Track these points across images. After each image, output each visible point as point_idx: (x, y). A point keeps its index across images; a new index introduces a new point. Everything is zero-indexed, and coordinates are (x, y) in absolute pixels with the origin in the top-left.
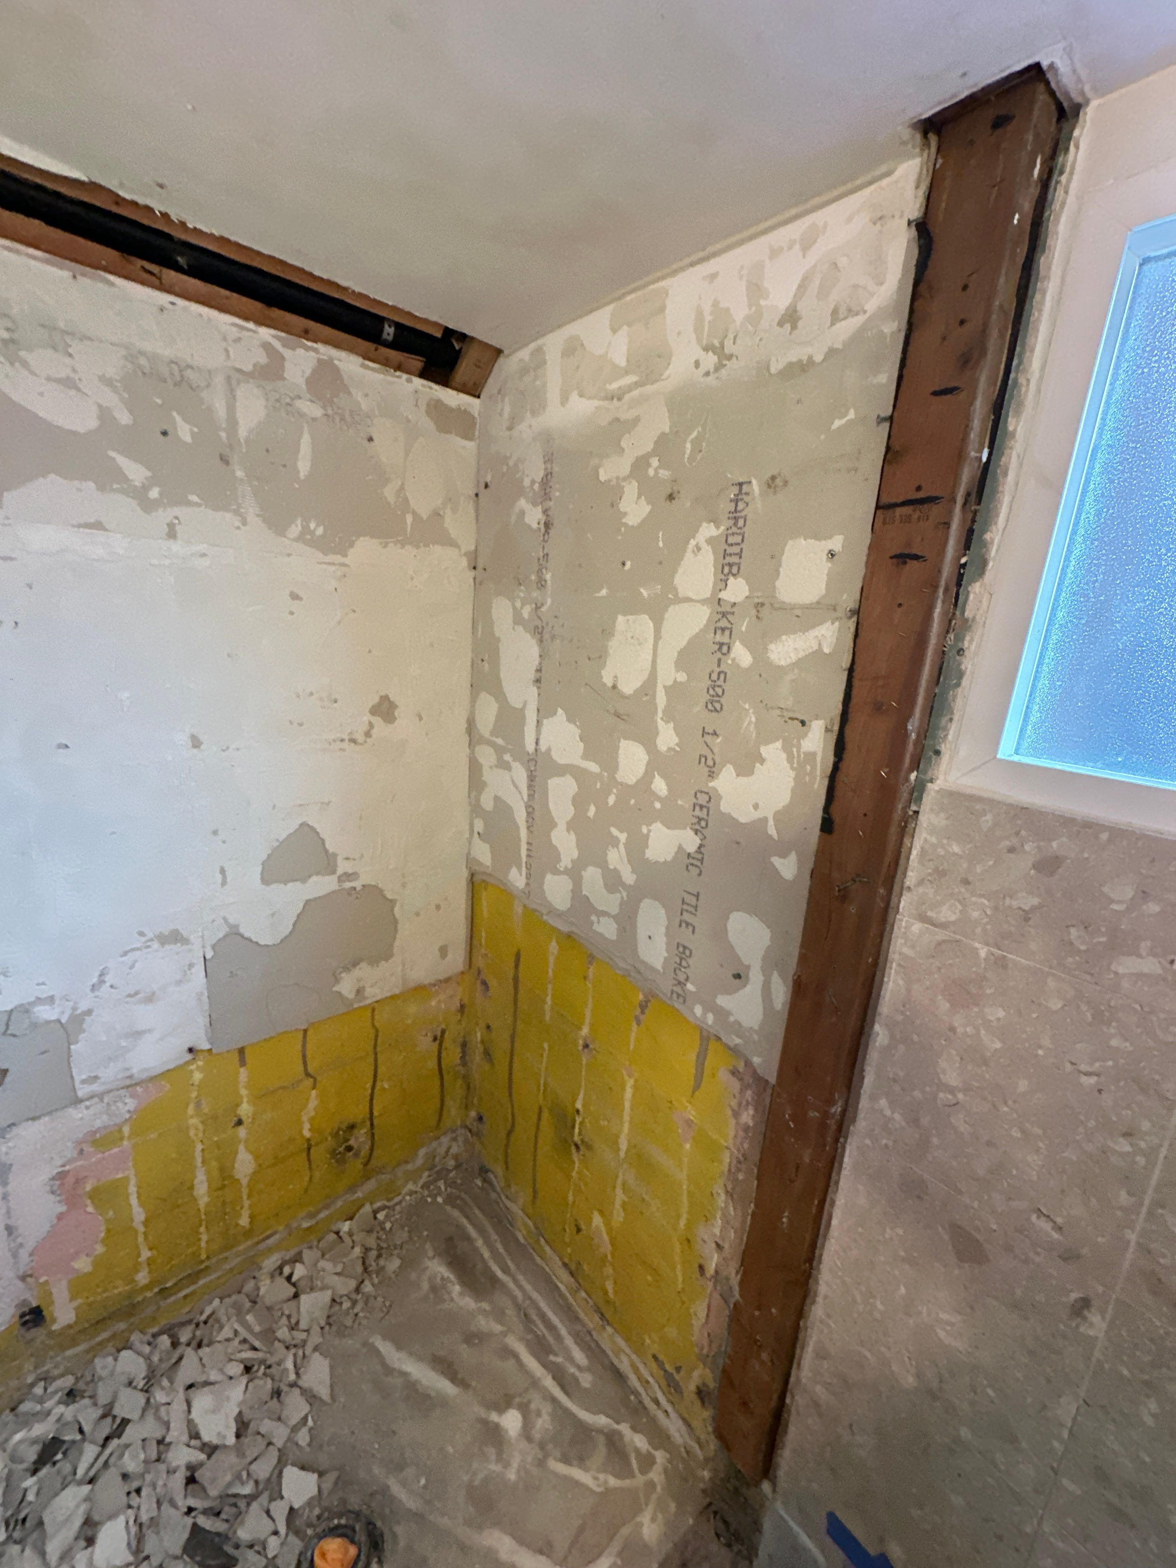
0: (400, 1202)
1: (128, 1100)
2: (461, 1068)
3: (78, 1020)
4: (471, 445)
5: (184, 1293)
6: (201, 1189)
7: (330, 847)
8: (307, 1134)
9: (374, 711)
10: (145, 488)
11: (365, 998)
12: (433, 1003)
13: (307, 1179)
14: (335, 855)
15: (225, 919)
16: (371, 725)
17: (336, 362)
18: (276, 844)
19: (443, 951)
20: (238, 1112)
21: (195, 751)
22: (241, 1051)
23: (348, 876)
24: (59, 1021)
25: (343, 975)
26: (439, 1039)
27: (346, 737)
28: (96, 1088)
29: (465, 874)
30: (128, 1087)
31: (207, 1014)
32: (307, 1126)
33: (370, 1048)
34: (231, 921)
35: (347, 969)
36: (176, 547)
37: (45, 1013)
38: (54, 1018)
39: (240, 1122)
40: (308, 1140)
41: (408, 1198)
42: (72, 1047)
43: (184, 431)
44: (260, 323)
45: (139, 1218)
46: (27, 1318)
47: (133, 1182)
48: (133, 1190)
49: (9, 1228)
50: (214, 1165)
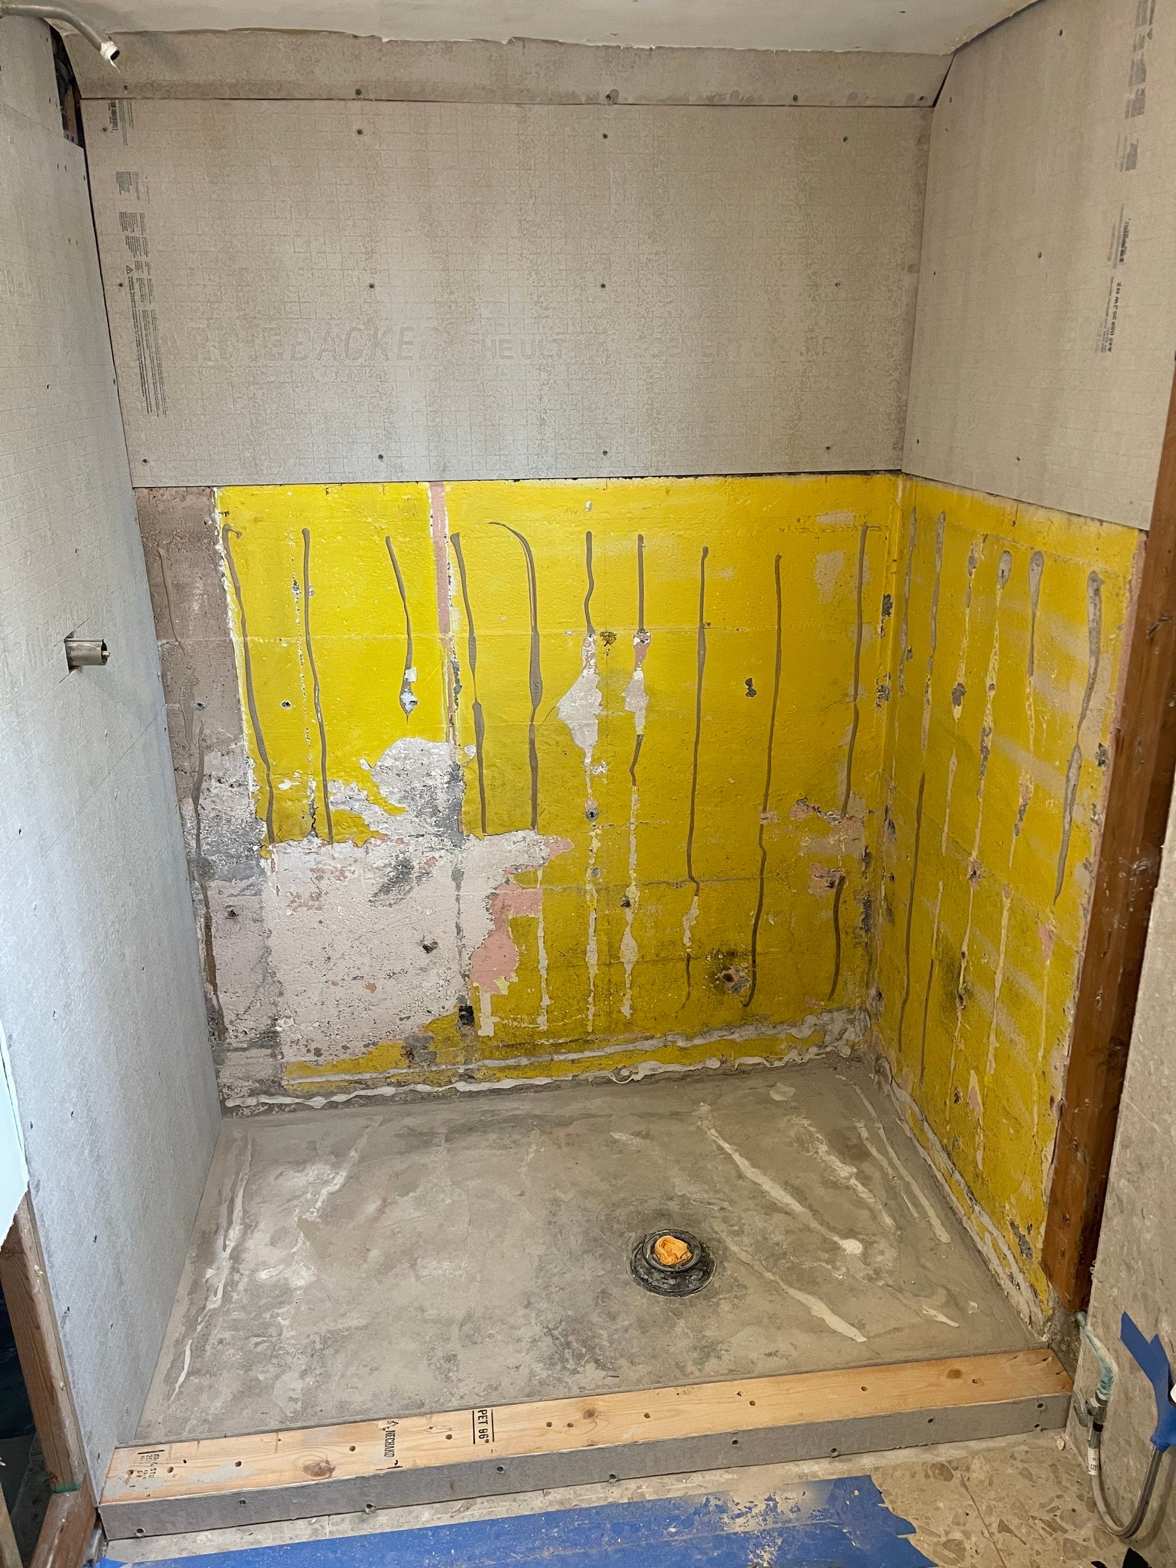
1: (543, 847)
2: (863, 933)
5: (572, 1056)
6: (592, 959)
8: (687, 942)
13: (685, 993)
20: (627, 893)
26: (838, 885)
32: (688, 934)
33: (756, 870)
39: (627, 904)
40: (689, 950)
45: (544, 963)
46: (464, 1013)
47: (541, 925)
48: (540, 933)
49: (458, 926)
50: (604, 938)
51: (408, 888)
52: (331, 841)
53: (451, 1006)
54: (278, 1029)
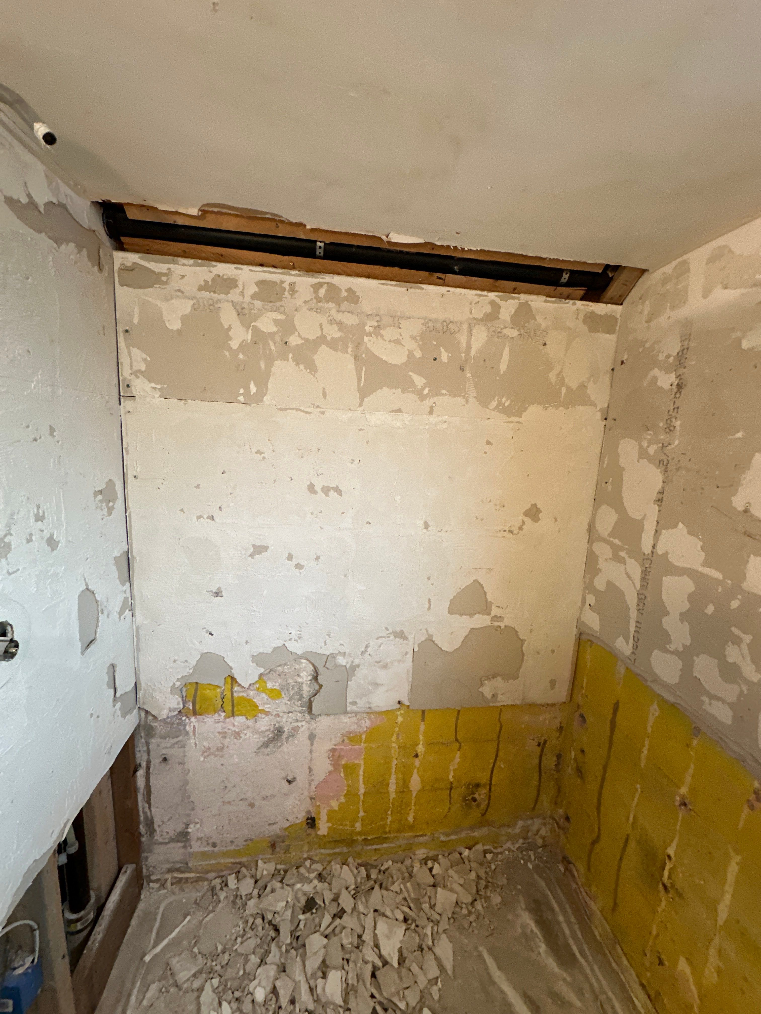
0: (501, 853)
1: (367, 720)
2: (555, 772)
3: (354, 668)
4: (612, 338)
5: (375, 847)
6: (392, 788)
7: (489, 598)
8: (451, 778)
9: (526, 514)
10: (423, 389)
11: (497, 701)
12: (541, 719)
13: (447, 809)
14: (491, 603)
15: (426, 629)
16: (523, 522)
17: (530, 302)
18: (459, 590)
19: (553, 683)
20: (417, 749)
21: (425, 531)
22: (423, 712)
23: (496, 618)
24: (345, 666)
25: (486, 682)
26: (542, 745)
27: (507, 529)
28: (354, 708)
29: (575, 632)
30: (368, 713)
31: (410, 684)
32: (452, 774)
33: (495, 736)
34: (430, 632)
35: (488, 678)
36: (432, 419)
37: (341, 661)
38: (344, 664)
39: (417, 756)
40: (452, 783)
41: (507, 852)
42: (349, 682)
43: (444, 357)
44: (490, 290)
45: (362, 790)
46: (309, 821)
47: (362, 768)
48: (361, 773)
49: (310, 768)
50: (400, 776)
51: (279, 744)
52: (233, 715)
53: (300, 816)
54: (189, 830)
